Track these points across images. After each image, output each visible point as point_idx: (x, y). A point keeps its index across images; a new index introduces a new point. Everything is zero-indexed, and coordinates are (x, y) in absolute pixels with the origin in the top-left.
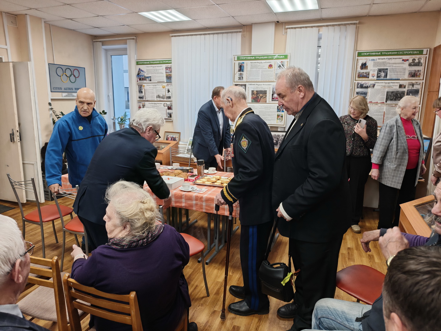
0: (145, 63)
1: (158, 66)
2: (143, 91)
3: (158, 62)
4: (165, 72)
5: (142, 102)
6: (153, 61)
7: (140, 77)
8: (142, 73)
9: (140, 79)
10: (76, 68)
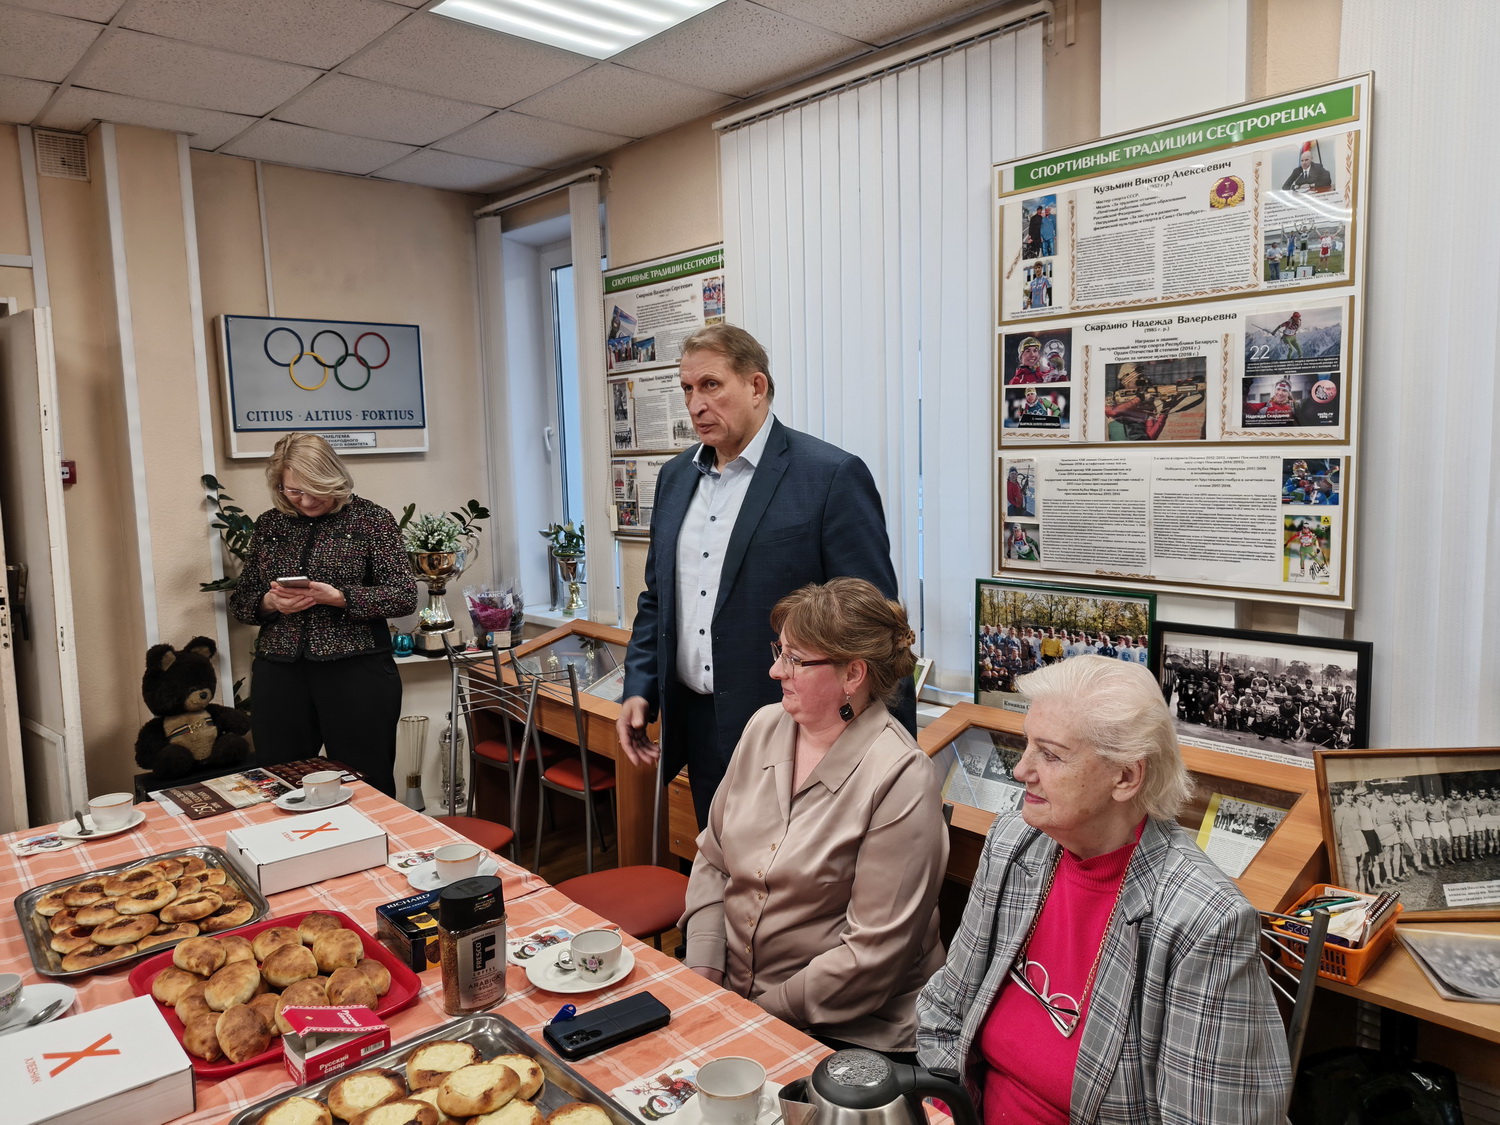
0: (635, 279)
1: (677, 288)
2: (629, 407)
3: (678, 268)
4: (703, 309)
5: (626, 459)
6: (661, 267)
7: (619, 347)
8: (625, 330)
9: (619, 359)
10: (372, 330)
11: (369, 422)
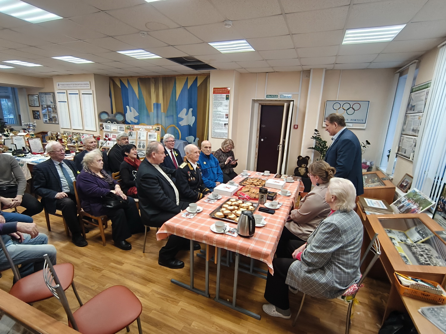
2: (406, 123)
3: (424, 86)
4: (425, 98)
8: (411, 103)
10: (357, 102)
11: (352, 122)
